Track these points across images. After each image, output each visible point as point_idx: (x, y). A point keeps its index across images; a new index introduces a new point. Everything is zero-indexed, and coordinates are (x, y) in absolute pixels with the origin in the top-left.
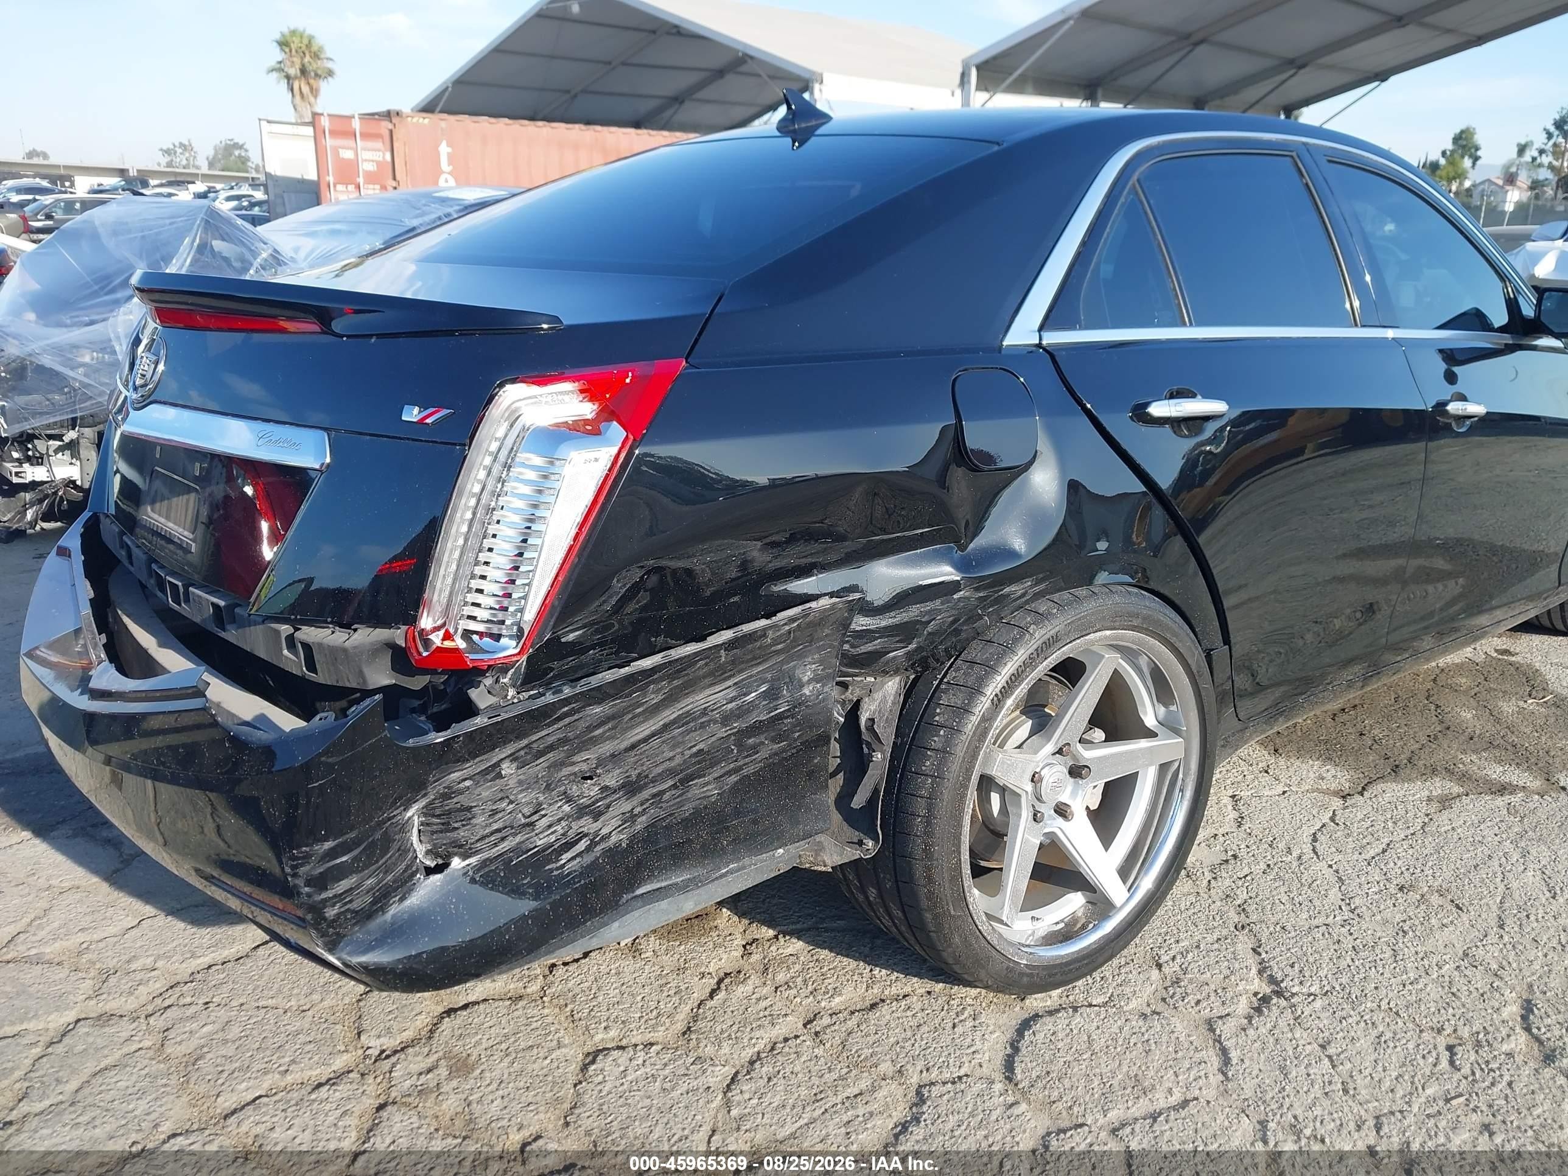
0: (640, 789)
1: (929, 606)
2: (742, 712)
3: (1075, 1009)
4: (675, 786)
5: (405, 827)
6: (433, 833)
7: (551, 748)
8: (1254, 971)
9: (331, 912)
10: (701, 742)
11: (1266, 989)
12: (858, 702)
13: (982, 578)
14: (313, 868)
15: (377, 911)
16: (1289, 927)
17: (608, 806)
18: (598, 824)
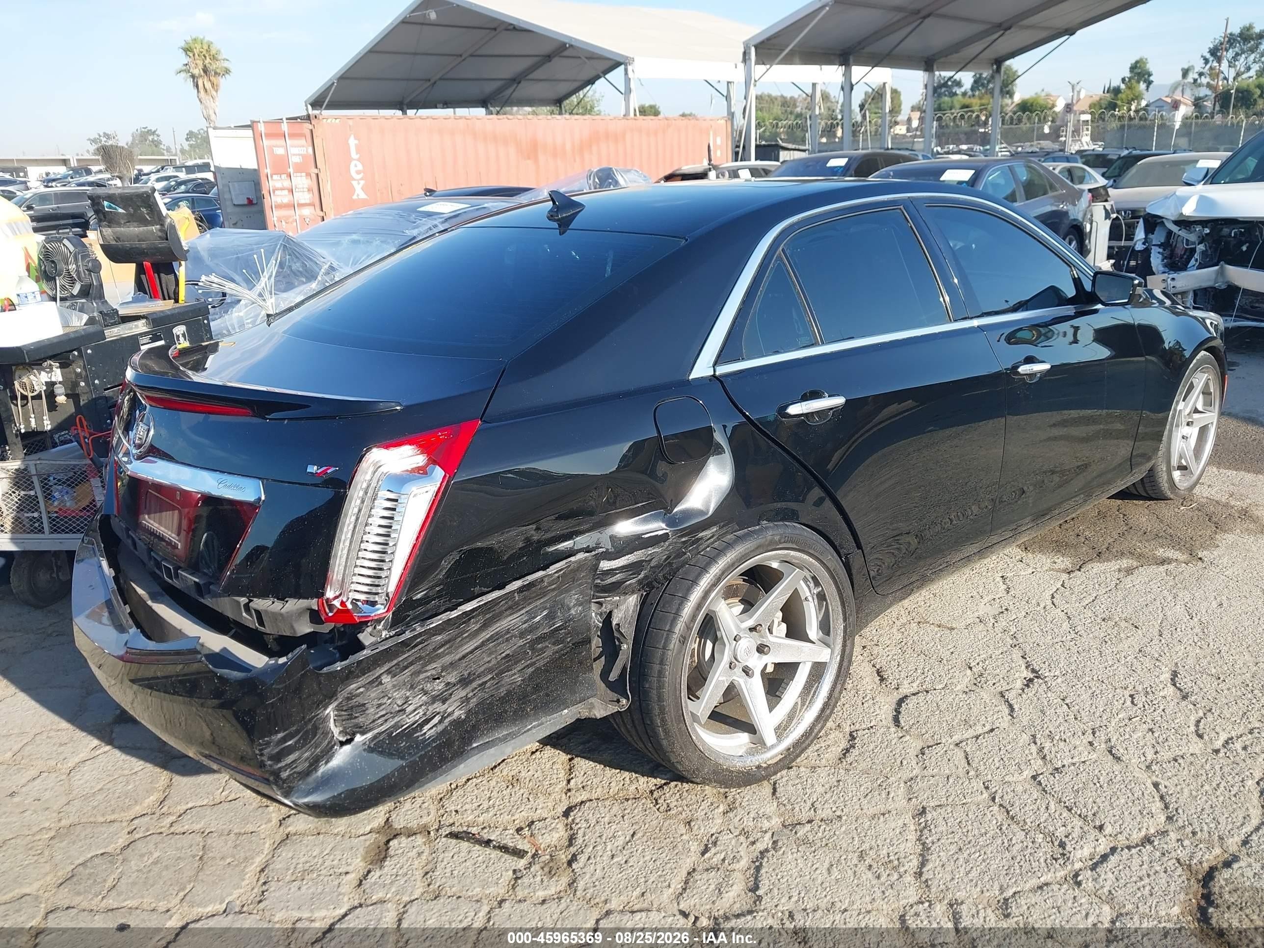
0: (471, 682)
1: (651, 551)
2: (532, 629)
3: (927, 692)
4: (493, 678)
5: (326, 719)
6: (343, 720)
7: (411, 664)
8: (1023, 667)
9: (284, 775)
10: (507, 649)
11: (1031, 676)
12: (611, 612)
13: (682, 530)
14: (273, 750)
15: (312, 771)
16: (1041, 644)
17: (451, 694)
18: (446, 706)
